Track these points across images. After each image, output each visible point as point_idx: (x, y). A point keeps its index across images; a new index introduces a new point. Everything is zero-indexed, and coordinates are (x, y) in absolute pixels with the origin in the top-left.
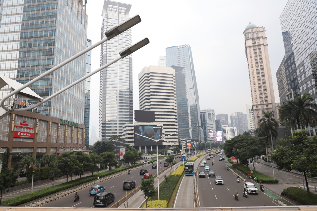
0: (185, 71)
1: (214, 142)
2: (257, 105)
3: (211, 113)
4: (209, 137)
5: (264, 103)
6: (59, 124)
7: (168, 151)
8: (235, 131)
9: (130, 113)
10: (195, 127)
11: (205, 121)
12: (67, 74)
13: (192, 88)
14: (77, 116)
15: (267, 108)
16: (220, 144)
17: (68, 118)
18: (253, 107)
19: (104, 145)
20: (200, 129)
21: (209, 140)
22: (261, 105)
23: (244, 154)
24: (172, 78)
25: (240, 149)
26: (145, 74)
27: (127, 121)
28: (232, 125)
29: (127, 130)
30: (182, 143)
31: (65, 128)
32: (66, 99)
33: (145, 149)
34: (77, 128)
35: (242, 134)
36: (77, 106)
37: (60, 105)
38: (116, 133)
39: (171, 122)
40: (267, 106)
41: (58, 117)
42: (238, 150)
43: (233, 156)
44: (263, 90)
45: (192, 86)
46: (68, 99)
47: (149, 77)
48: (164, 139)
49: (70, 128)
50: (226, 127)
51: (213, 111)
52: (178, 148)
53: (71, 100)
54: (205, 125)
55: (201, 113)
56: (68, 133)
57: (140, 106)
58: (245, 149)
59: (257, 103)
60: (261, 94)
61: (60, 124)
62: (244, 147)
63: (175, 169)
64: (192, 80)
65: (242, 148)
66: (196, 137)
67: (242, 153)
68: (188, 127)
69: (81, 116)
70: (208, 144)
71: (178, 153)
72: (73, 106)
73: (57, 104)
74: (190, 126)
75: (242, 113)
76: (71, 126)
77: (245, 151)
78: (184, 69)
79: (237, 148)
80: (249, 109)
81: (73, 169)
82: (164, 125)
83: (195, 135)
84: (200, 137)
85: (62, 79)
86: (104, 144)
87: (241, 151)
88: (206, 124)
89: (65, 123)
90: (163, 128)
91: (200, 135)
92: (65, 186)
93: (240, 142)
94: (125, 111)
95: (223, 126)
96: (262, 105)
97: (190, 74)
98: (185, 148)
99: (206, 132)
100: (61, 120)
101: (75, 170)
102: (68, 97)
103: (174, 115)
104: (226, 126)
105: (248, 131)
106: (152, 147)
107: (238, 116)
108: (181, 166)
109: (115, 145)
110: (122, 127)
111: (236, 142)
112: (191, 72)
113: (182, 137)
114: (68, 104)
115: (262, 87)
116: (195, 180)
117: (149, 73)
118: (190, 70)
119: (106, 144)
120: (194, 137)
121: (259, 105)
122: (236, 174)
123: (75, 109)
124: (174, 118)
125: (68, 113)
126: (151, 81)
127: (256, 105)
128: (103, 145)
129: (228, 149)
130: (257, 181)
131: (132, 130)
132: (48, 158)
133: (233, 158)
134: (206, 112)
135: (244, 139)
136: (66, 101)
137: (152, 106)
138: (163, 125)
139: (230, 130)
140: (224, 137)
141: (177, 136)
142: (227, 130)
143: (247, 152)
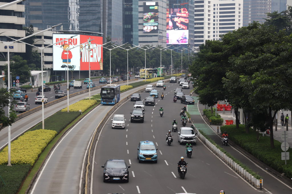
1: (159, 46)
4: (140, 27)
8: (237, 10)
16: (178, 56)
21: (141, 39)
23: (263, 91)
25: (249, 74)
30: (40, 46)
35: (262, 22)
42: (243, 78)
43: (222, 99)
52: (22, 65)
58: (270, 74)
62: (265, 68)
63: (10, 140)
65: (257, 70)
66: (94, 25)
67: (256, 88)
70: (137, 53)
71: (22, 81)
79: (242, 70)
83: (89, 17)
84: (110, 27)
87: (253, 82)
91: (110, 21)
93: (252, 51)
99: (131, 10)
105: (285, 12)
108: (33, 129)
111: (238, 50)
113: (40, 21)
116: (84, 181)
120: (85, 24)
122: (230, 160)
129: (208, 73)
133: (220, 108)
135: (268, 41)
139: (219, 7)
140: (196, 32)
141: (19, 16)
142: (209, 6)
143: (274, 87)
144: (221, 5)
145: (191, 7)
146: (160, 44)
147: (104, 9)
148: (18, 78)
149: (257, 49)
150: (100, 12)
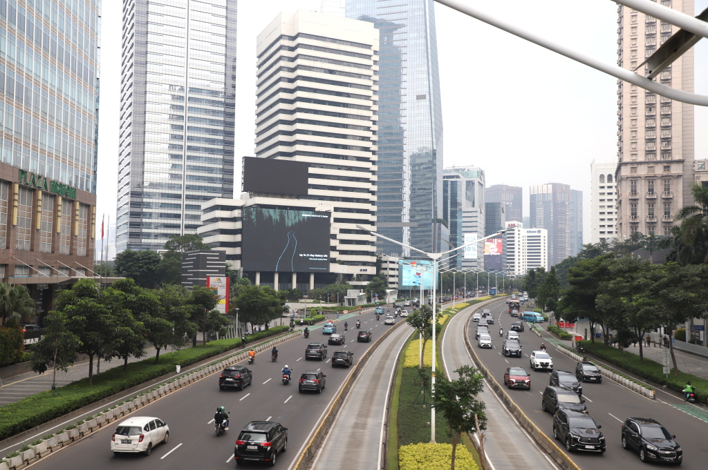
0: (404, 36)
2: (634, 165)
3: (476, 180)
4: (463, 254)
5: (659, 158)
6: (17, 186)
7: (349, 291)
8: (542, 241)
9: (223, 165)
10: (426, 222)
11: (455, 203)
12: (39, 11)
13: (423, 97)
14: (71, 163)
15: (665, 174)
17: (42, 168)
18: (619, 169)
19: (150, 263)
20: (440, 229)
21: (463, 264)
22: (648, 163)
23: (647, 312)
24: (369, 57)
26: (281, 37)
27: (214, 190)
28: (532, 222)
29: (215, 220)
30: (386, 269)
31: (35, 200)
32: (36, 102)
33: (273, 281)
34: (72, 202)
36: (72, 128)
37: (18, 121)
38: (178, 226)
39: (358, 200)
40: (667, 168)
41: (11, 161)
44: (658, 117)
45: (424, 91)
46: (45, 101)
47: (292, 49)
48: (333, 255)
49: (49, 201)
50: (516, 229)
51: (481, 173)
52: (380, 285)
53: (52, 105)
54: (456, 217)
55: (444, 177)
56: (43, 219)
57: (258, 144)
59: (634, 158)
60: (652, 129)
61: (19, 187)
64: (426, 68)
68: (399, 219)
69: (83, 162)
70: (462, 276)
72: (58, 127)
73: (9, 114)
74: (406, 218)
75: (568, 187)
76: (54, 197)
77: (648, 304)
78: (399, 30)
80: (602, 177)
81: (117, 336)
82: (336, 209)
83: (422, 246)
85: (21, 28)
86: (149, 259)
88: (458, 215)
89: (34, 182)
90: (332, 220)
92: (91, 392)
93: (622, 277)
94: (210, 156)
95: (507, 223)
96: (635, 166)
97: (423, 48)
98: (395, 286)
99: (456, 239)
100: (23, 172)
101: (122, 341)
102: (45, 94)
103: (367, 180)
104: (516, 223)
106: (295, 278)
107: (554, 194)
109: (188, 265)
110: (198, 207)
112: (423, 41)
114: (44, 120)
115: (658, 105)
117: (294, 35)
118: (424, 35)
119: (154, 261)
121: (641, 163)
123: (65, 137)
124: (367, 191)
125: (43, 151)
126: (299, 62)
127: (632, 163)
128: (146, 263)
130: (694, 397)
131: (234, 220)
132: (5, 298)
134: (458, 177)
136: (36, 108)
137: (299, 147)
138: (332, 210)
139: (527, 238)
140: (508, 259)
141: (372, 245)
142: (519, 238)
143: (657, 309)
144: (528, 237)
145: (504, 238)
146: (478, 268)
147: (434, 239)
148: (377, 295)
149: (627, 275)
150: (431, 241)
